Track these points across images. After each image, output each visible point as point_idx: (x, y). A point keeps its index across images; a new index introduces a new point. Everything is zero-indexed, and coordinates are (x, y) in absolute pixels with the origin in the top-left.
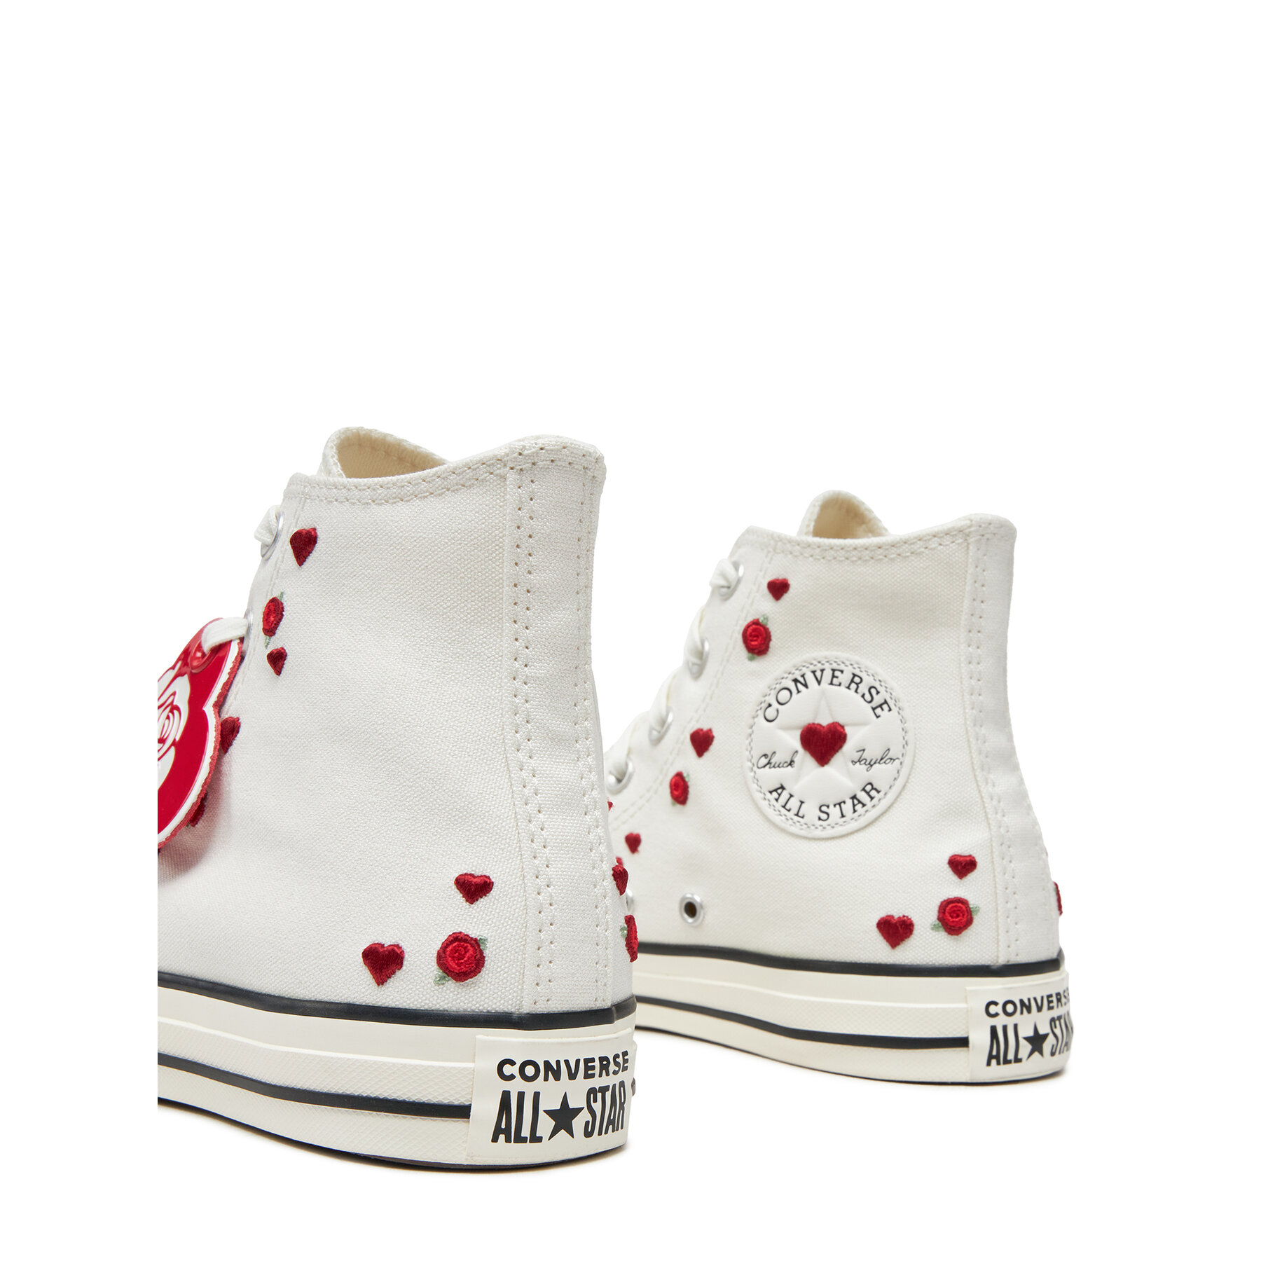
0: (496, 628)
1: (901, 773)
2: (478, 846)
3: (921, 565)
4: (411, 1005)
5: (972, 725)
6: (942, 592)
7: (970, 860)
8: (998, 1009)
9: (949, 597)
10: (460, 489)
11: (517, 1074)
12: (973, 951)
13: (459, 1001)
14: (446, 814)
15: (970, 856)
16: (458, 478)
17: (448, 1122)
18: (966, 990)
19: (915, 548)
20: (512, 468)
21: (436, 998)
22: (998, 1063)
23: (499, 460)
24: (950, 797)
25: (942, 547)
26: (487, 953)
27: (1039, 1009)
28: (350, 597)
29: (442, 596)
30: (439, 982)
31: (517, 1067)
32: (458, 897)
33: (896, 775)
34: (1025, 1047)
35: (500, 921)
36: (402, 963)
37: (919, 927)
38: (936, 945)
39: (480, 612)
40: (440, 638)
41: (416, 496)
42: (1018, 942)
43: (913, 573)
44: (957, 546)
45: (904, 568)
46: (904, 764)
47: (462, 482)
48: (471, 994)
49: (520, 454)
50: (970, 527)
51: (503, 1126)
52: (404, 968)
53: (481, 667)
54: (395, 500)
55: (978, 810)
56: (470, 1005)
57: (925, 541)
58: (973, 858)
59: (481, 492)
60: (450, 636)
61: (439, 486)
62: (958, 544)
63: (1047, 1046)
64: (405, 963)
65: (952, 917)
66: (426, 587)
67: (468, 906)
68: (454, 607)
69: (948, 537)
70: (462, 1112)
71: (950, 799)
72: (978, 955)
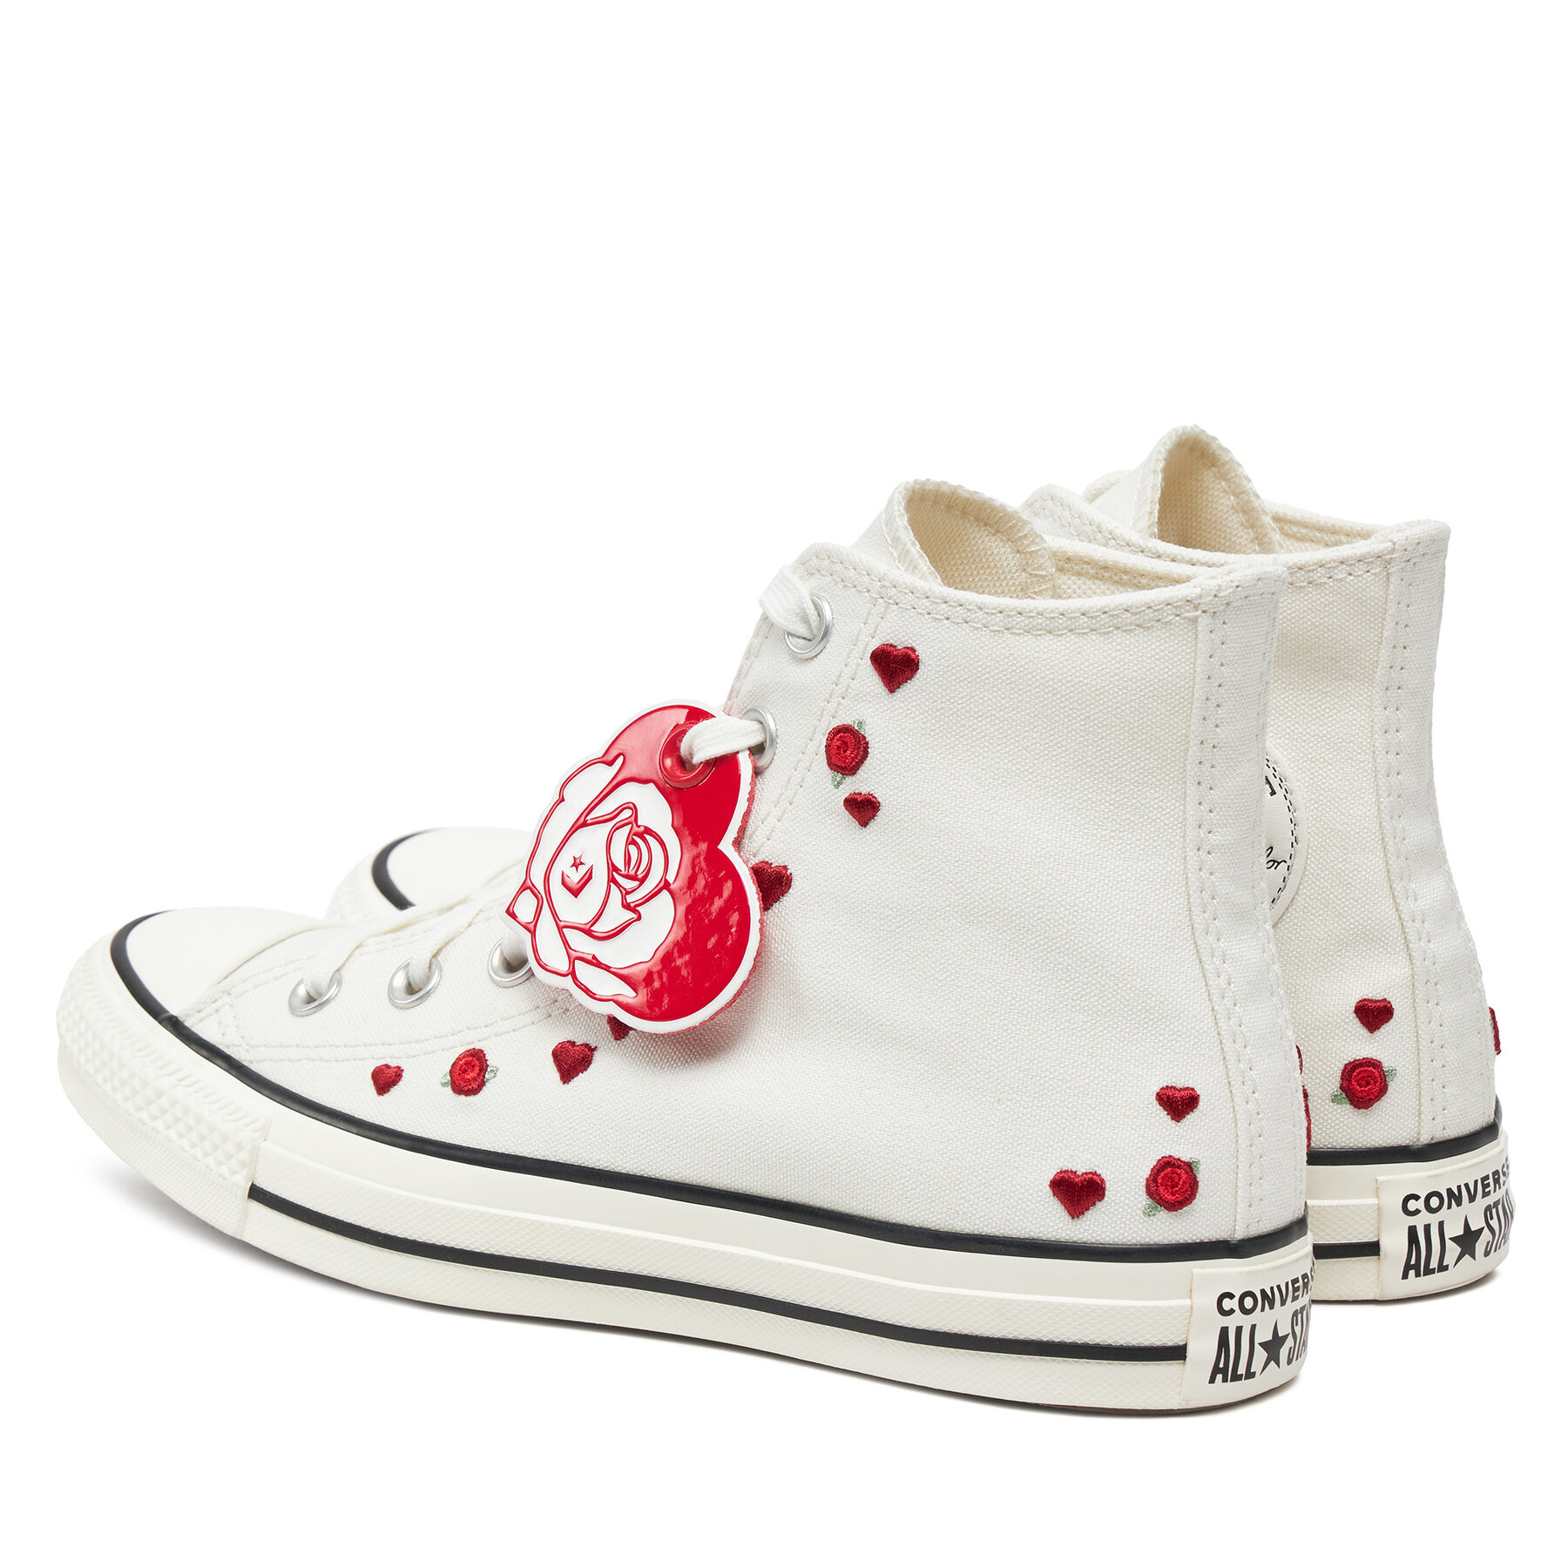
0: (1175, 790)
1: (1289, 883)
2: (1175, 1053)
3: (1322, 600)
4: (1116, 1240)
5: (1388, 819)
6: (1351, 637)
7: (1385, 1006)
8: (1420, 1204)
9: (1360, 643)
10: (1135, 629)
11: (1236, 1308)
12: (1386, 1128)
13: (1170, 1233)
14: (1134, 1016)
15: (1385, 1000)
16: (1133, 618)
17: (1161, 1366)
18: (1377, 1180)
19: (1315, 578)
20: (1204, 612)
21: (1144, 1230)
22: (1418, 1275)
23: (1188, 601)
24: (1357, 918)
25: (1352, 578)
26: (1200, 1177)
27: (1472, 1199)
28: (973, 741)
29: (1108, 752)
30: (1148, 1213)
31: (1236, 1299)
32: (1162, 1114)
33: (1282, 886)
34: (1453, 1250)
35: (1210, 1139)
36: (1104, 1194)
37: (1316, 1098)
38: (1338, 1122)
39: (1155, 772)
40: (1103, 801)
41: (1071, 631)
42: (1445, 1112)
43: (1310, 609)
44: (1373, 577)
45: (1298, 602)
46: (1293, 870)
47: (1137, 622)
48: (1184, 1224)
49: (1215, 596)
50: (1393, 551)
51: (1221, 1365)
52: (1106, 1199)
53: (1158, 836)
54: (1040, 633)
55: (1396, 935)
56: (1182, 1236)
57: (1329, 568)
58: (1389, 1002)
59: (1163, 636)
60: (1117, 799)
61: (1105, 624)
62: (1375, 574)
63: (1480, 1246)
64: (1107, 1193)
65: (1361, 1087)
66: (1086, 740)
67: (1173, 1125)
68: (1123, 766)
69: (1361, 565)
70: (1177, 1353)
71: (1357, 921)
72: (1393, 1133)
